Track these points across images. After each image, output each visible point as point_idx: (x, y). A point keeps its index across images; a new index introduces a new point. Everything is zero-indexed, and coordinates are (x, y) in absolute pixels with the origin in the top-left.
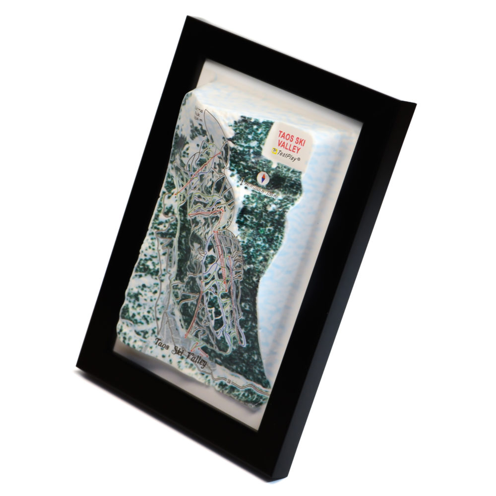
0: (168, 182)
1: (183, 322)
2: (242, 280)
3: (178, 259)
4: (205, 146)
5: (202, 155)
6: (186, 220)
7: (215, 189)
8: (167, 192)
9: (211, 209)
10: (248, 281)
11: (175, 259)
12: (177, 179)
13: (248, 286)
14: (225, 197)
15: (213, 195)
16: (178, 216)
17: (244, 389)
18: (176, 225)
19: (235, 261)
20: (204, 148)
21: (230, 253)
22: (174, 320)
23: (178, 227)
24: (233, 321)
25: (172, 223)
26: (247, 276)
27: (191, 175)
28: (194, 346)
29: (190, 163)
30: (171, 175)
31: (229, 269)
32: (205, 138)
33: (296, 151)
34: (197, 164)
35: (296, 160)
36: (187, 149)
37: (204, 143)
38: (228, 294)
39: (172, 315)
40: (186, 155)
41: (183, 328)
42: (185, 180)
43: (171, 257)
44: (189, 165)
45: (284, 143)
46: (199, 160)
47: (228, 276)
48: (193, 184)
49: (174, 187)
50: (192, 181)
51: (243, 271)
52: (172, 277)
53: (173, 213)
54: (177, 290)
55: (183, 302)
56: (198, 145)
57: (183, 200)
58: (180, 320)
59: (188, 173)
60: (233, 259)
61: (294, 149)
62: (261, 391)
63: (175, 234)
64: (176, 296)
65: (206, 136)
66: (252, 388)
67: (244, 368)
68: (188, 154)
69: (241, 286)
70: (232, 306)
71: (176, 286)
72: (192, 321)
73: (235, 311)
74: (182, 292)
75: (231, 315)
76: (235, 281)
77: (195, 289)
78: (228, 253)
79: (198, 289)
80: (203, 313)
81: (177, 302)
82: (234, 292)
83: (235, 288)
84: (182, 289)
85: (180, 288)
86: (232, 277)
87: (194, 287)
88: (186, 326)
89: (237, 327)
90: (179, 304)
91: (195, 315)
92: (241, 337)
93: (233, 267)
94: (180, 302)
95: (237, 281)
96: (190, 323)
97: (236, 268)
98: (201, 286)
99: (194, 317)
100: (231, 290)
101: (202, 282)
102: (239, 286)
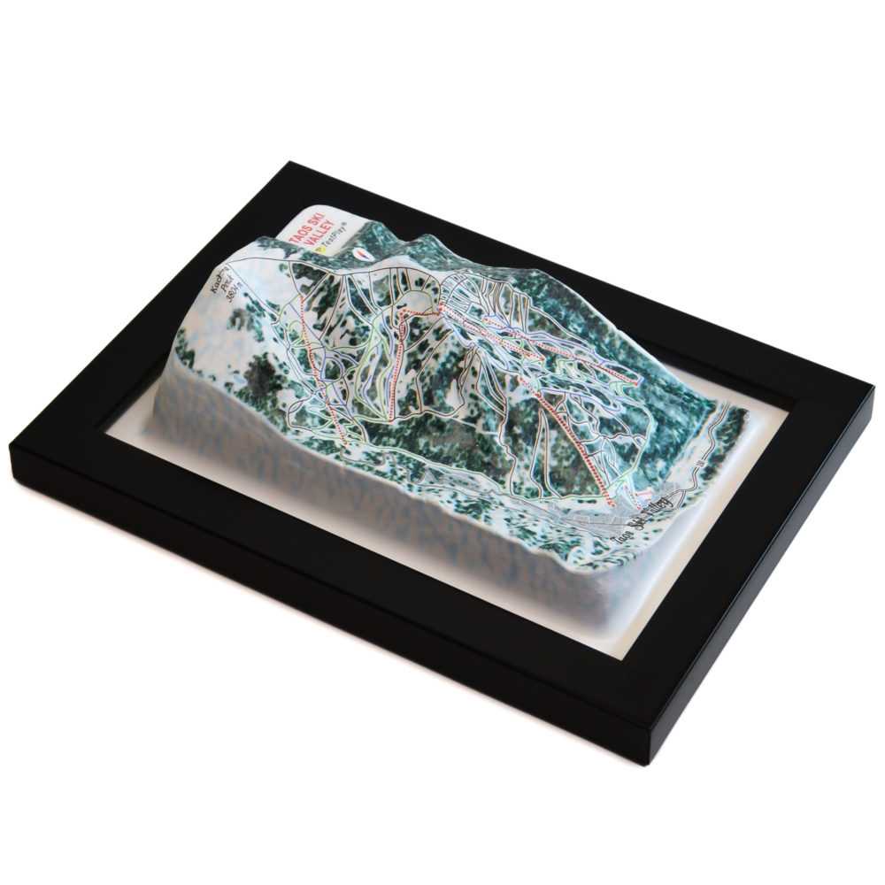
0: (319, 449)
1: (585, 498)
2: (531, 298)
3: (465, 469)
4: (280, 331)
5: (293, 351)
6: (397, 431)
7: (363, 315)
8: (338, 453)
9: (396, 341)
10: (534, 288)
11: (464, 475)
12: (318, 432)
13: (542, 295)
14: (380, 304)
15: (372, 325)
16: (387, 450)
17: (717, 441)
18: (402, 457)
19: (495, 311)
20: (282, 337)
21: (480, 312)
22: (578, 512)
23: (407, 454)
24: (597, 372)
25: (397, 460)
26: (525, 284)
27: (321, 396)
28: (630, 495)
29: (300, 377)
30: (308, 440)
31: (506, 334)
32: (268, 319)
33: (328, 226)
34: (306, 371)
35: (345, 227)
36: (276, 358)
37: (276, 329)
38: (549, 358)
39: (569, 514)
40: (285, 368)
41: (595, 502)
42: (324, 417)
43: (460, 481)
44: (303, 382)
45: (311, 238)
46: (298, 362)
47: (518, 343)
48: (336, 401)
49: (332, 442)
50: (331, 401)
51: (516, 290)
52: (496, 490)
53: (379, 454)
54: (524, 487)
55: (548, 480)
56: (276, 340)
57: (360, 433)
58: (581, 502)
59: (314, 396)
60: (492, 313)
61: (325, 228)
62: (720, 415)
63: (419, 462)
64: (535, 494)
65: (266, 313)
66: (716, 428)
69: (542, 309)
70: (571, 359)
71: (515, 487)
72: (587, 463)
73: (580, 357)
74: (528, 474)
75: (586, 371)
76: (530, 323)
77: (530, 420)
78: (479, 316)
79: (532, 406)
80: (576, 412)
81: (545, 496)
82: (548, 338)
83: (541, 331)
84: (524, 473)
85: (522, 478)
86: (522, 334)
87: (525, 421)
88: (593, 490)
89: (608, 366)
90: (550, 494)
91: (576, 445)
92: (626, 371)
93: (505, 321)
94: (545, 489)
95: (530, 319)
96: (589, 472)
97: (507, 314)
98: (529, 389)
99: (580, 451)
100: (543, 348)
101: (521, 379)
102: (540, 314)
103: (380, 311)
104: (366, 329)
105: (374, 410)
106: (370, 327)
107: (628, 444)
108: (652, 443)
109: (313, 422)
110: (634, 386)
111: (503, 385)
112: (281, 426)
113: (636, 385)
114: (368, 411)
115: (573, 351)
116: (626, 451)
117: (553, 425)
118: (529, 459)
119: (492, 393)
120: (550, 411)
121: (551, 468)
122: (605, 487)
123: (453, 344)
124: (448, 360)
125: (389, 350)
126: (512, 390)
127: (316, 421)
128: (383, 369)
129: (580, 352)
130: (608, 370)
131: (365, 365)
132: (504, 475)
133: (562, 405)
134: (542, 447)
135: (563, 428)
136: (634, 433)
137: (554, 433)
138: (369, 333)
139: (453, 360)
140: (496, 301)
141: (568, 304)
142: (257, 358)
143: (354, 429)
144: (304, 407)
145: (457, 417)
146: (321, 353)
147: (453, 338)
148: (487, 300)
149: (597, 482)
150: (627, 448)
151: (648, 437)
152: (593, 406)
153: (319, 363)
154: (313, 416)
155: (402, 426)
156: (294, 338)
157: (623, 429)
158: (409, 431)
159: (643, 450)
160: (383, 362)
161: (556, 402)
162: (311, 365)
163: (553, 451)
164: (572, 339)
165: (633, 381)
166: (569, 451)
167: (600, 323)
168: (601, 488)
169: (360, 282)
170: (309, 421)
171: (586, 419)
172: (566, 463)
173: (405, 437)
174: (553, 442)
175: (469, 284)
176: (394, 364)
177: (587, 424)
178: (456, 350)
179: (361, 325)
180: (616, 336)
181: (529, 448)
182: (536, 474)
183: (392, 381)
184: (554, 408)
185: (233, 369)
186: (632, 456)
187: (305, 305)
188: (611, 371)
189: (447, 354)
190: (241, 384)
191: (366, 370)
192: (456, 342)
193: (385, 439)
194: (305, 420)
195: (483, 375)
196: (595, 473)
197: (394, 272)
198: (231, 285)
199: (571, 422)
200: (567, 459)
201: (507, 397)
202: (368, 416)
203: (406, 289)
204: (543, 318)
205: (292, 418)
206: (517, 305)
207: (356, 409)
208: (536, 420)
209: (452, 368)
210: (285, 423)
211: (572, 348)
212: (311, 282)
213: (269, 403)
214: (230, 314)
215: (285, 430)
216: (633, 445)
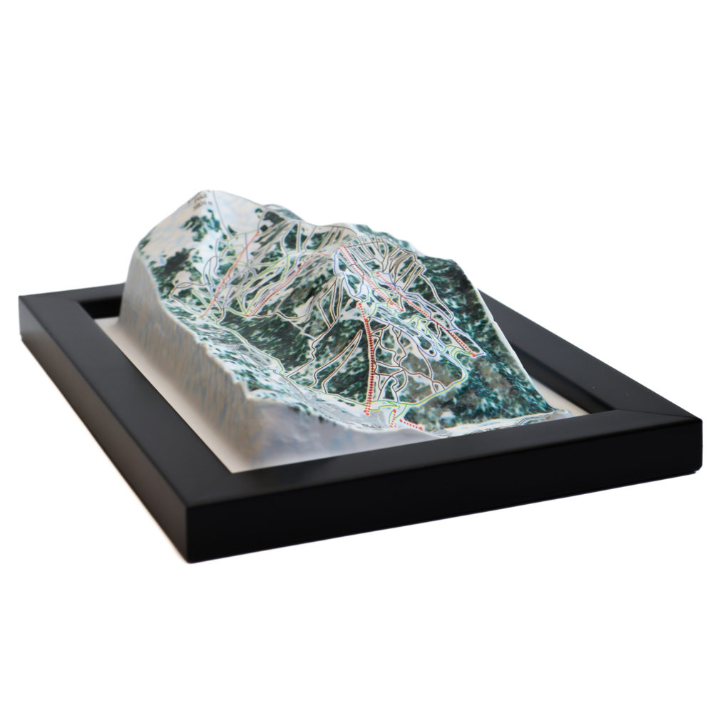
0: (175, 313)
1: (348, 400)
2: (426, 269)
3: (270, 355)
4: (222, 246)
5: (221, 260)
6: (246, 322)
7: (287, 247)
9: (296, 269)
10: (436, 266)
11: (264, 357)
12: (188, 307)
13: (439, 271)
14: (308, 247)
15: (288, 255)
16: (225, 329)
18: (230, 335)
19: (390, 271)
20: (220, 249)
21: (377, 267)
22: (329, 405)
23: (237, 335)
24: (443, 334)
27: (214, 290)
28: (392, 418)
29: (207, 272)
30: (174, 307)
31: (386, 287)
32: (219, 235)
34: (218, 274)
36: (197, 253)
37: (220, 243)
38: (408, 312)
39: (320, 402)
40: (198, 259)
41: (353, 405)
42: (204, 302)
43: (256, 358)
44: (206, 276)
46: (218, 267)
47: (391, 295)
48: (222, 297)
51: (419, 261)
52: (278, 371)
54: (302, 378)
55: (327, 380)
56: (211, 247)
57: (219, 318)
58: (340, 401)
59: (207, 287)
60: (387, 271)
62: (549, 417)
63: (239, 341)
64: (307, 383)
65: (220, 231)
67: (500, 398)
68: (201, 258)
69: (429, 279)
70: (428, 318)
71: (296, 375)
72: (369, 378)
73: (438, 320)
74: (314, 371)
75: (434, 330)
76: (413, 285)
77: (347, 335)
78: (373, 269)
79: (355, 326)
80: (389, 340)
81: (314, 388)
82: (419, 300)
83: (418, 294)
84: (312, 369)
85: (307, 372)
86: (401, 291)
87: (342, 334)
88: (359, 397)
89: (457, 334)
90: (320, 388)
91: (370, 362)
92: (472, 343)
93: (393, 280)
94: (319, 384)
95: (415, 282)
96: (366, 385)
97: (399, 275)
98: (362, 313)
99: (370, 368)
100: (410, 305)
101: (360, 304)
102: (424, 281)
103: (304, 250)
104: (281, 255)
105: (242, 307)
106: (285, 255)
107: (423, 384)
108: (449, 394)
109: (191, 301)
110: (471, 356)
111: (343, 306)
112: (164, 294)
113: (474, 356)
114: (238, 306)
115: (434, 314)
116: (418, 389)
117: (363, 343)
118: (325, 362)
119: (331, 309)
120: (367, 334)
121: (339, 373)
122: (372, 400)
123: (327, 270)
124: (317, 281)
125: (286, 273)
126: (347, 310)
127: (195, 301)
128: (272, 283)
129: (439, 317)
130: (455, 336)
131: (260, 278)
132: (295, 366)
133: (380, 331)
134: (343, 358)
135: (369, 347)
136: (434, 379)
137: (360, 350)
138: (280, 258)
139: (321, 282)
140: (397, 265)
141: (459, 286)
142: (184, 250)
143: (218, 316)
144: (191, 289)
145: (294, 322)
146: (241, 268)
147: (329, 265)
148: (390, 262)
149: (367, 394)
150: (421, 386)
151: (449, 389)
152: (408, 342)
153: (234, 274)
154: (194, 297)
155: (254, 321)
156: (230, 254)
157: (427, 370)
158: (254, 325)
159: (436, 395)
160: (277, 278)
161: (377, 328)
162: (227, 274)
163: (349, 363)
164: (439, 306)
165: (472, 352)
166: (361, 365)
167: (480, 310)
168: (367, 399)
169: (303, 230)
170: (188, 299)
171: (395, 349)
172: (352, 373)
173: (247, 327)
174: (354, 356)
175: (382, 246)
176: (283, 282)
177: (393, 354)
178: (326, 275)
179: (278, 251)
180: (488, 323)
181: (331, 355)
182: (321, 373)
183: (271, 292)
184: (372, 331)
185: (165, 254)
186: (422, 395)
187: (257, 238)
188: (457, 338)
189: (319, 276)
190: (161, 263)
191: (260, 280)
192: (330, 269)
193: (232, 324)
194: (185, 297)
195: (331, 292)
196: (371, 388)
197: (335, 230)
198: (203, 200)
199: (379, 345)
200: (355, 370)
201: (340, 315)
202: (235, 309)
203: (335, 242)
204: (425, 284)
205: (176, 292)
206: (410, 271)
207: (231, 303)
208: (352, 337)
209: (316, 288)
210: (169, 293)
211: (435, 311)
212: (272, 224)
213: (169, 278)
214: (188, 218)
215: (164, 297)
216: (429, 387)
